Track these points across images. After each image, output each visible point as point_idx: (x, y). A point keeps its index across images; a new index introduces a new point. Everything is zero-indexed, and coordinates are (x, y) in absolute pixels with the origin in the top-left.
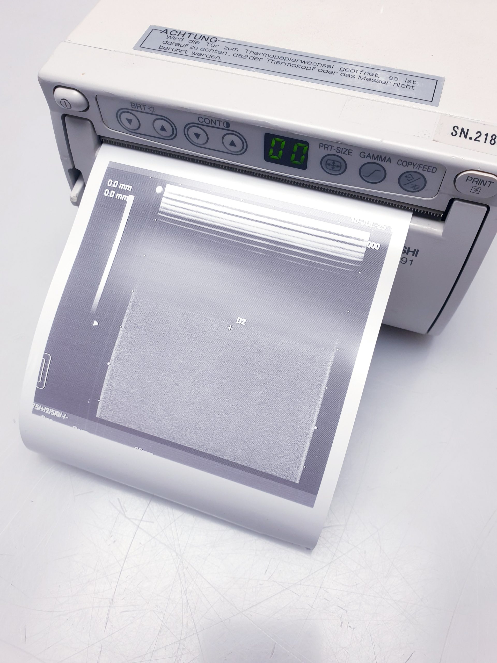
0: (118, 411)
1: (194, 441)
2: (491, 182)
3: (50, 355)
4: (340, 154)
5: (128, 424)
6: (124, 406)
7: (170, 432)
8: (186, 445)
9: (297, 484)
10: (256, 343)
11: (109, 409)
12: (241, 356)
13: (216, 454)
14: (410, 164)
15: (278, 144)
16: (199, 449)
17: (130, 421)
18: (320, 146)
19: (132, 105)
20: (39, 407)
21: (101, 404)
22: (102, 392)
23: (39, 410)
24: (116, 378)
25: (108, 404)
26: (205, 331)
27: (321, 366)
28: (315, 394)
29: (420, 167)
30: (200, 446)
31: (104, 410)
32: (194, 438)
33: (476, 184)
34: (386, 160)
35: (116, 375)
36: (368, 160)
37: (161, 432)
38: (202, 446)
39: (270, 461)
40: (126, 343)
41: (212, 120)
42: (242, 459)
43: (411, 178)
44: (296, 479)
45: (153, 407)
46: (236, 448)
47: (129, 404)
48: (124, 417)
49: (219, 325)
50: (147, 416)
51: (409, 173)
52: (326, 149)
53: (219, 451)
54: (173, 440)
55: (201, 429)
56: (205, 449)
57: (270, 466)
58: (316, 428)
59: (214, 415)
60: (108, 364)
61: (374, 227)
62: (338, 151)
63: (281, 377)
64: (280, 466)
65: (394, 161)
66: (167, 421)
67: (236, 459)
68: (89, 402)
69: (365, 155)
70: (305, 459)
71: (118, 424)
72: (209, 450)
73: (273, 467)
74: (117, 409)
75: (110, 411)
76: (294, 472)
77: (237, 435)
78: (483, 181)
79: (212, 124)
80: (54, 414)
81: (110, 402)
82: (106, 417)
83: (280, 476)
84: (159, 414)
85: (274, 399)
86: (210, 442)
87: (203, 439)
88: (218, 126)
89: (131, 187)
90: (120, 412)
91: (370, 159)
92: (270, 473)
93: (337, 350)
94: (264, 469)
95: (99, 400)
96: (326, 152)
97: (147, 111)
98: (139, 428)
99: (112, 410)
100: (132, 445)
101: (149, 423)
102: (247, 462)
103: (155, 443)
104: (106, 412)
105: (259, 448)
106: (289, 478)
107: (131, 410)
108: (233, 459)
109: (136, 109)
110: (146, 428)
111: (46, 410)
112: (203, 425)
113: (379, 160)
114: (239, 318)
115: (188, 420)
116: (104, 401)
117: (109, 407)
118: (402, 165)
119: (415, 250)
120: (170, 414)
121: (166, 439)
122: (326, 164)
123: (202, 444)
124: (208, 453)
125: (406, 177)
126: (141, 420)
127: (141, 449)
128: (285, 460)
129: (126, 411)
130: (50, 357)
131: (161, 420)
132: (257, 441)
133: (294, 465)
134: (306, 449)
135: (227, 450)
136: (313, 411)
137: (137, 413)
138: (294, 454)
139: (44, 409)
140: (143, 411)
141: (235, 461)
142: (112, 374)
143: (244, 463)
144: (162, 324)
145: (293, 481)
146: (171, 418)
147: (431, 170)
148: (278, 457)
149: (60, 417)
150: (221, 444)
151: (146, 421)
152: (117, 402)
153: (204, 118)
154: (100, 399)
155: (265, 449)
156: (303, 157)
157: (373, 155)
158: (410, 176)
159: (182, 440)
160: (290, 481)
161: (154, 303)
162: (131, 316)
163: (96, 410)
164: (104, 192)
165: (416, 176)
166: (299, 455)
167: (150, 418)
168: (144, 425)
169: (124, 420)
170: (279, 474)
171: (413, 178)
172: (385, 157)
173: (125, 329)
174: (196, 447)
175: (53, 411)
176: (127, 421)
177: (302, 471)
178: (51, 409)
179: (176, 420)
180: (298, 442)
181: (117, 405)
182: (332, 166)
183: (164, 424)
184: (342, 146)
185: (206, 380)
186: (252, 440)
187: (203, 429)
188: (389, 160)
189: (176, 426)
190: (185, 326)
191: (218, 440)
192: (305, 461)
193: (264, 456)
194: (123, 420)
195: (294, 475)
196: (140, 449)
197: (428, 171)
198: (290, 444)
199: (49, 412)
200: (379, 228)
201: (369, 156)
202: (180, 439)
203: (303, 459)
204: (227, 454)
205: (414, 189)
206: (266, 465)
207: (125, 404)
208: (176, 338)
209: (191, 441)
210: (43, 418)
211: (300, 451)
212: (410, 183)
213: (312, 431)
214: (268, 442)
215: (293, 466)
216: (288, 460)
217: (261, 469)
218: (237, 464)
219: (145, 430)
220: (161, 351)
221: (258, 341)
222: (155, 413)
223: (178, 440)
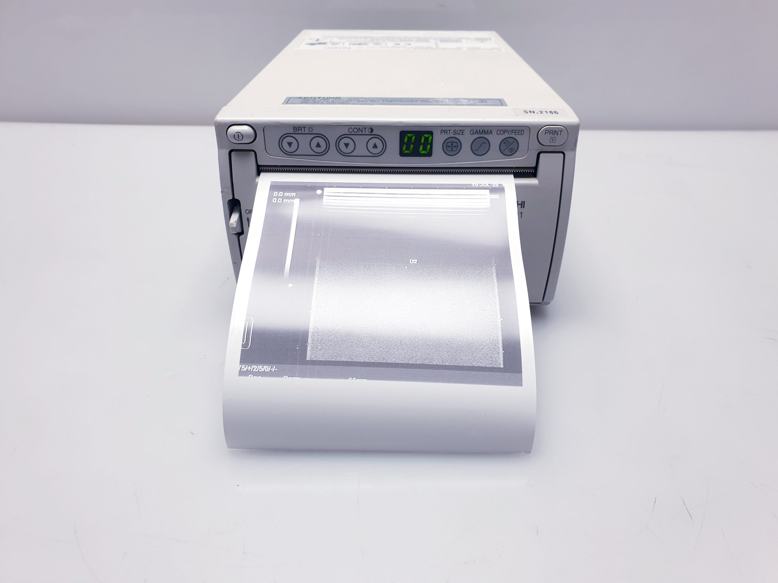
0: (327, 348)
1: (403, 357)
2: (561, 131)
3: (252, 318)
4: (457, 136)
5: (339, 357)
6: (332, 342)
7: (379, 354)
8: (397, 362)
9: (502, 368)
10: (431, 273)
11: (319, 349)
12: (423, 284)
13: (426, 363)
14: (505, 131)
15: (410, 139)
16: (409, 362)
17: (341, 355)
18: (441, 132)
19: (294, 129)
20: (245, 367)
21: (310, 346)
22: (309, 336)
23: (246, 370)
24: (320, 321)
25: (317, 344)
26: (386, 273)
27: (488, 277)
28: (491, 296)
29: (512, 132)
30: (409, 359)
31: (313, 352)
32: (403, 353)
33: (552, 135)
34: (489, 133)
35: (319, 319)
36: (476, 136)
37: (372, 356)
38: (412, 359)
39: (474, 355)
40: (322, 294)
41: (359, 128)
42: (449, 360)
43: (508, 143)
44: (500, 364)
45: (359, 337)
46: (441, 351)
47: (337, 340)
48: (334, 353)
49: (396, 267)
50: (355, 346)
51: (506, 140)
52: (446, 133)
53: (427, 359)
54: (384, 360)
55: (407, 344)
56: (415, 360)
57: (475, 359)
58: (501, 319)
59: (414, 330)
60: (310, 312)
61: (490, 186)
62: (455, 133)
63: (460, 290)
64: (483, 356)
65: (494, 132)
66: (374, 346)
67: (444, 362)
68: (297, 348)
69: (473, 133)
70: (502, 345)
71: (329, 360)
72: (418, 360)
73: (478, 360)
74: (326, 347)
75: (320, 350)
76: (496, 359)
77: (439, 341)
78: (556, 131)
79: (359, 132)
80: (263, 370)
81: (318, 342)
82: (316, 357)
83: (486, 365)
84: (366, 342)
85: (461, 307)
86: (417, 353)
87: (411, 352)
88: (364, 133)
89: (295, 194)
90: (330, 349)
91: (478, 134)
92: (477, 365)
93: (496, 265)
94: (471, 363)
95: (307, 344)
96: (447, 136)
97: (307, 131)
98: (350, 358)
99: (321, 349)
100: (346, 377)
101: (359, 351)
102: (454, 361)
103: (367, 368)
104: (316, 352)
105: (461, 347)
106: (494, 365)
107: (340, 344)
108: (442, 363)
109: (297, 132)
110: (356, 357)
111: (253, 368)
112: (407, 341)
113: (484, 134)
114: (411, 260)
115: (393, 339)
116: (313, 344)
117: (319, 347)
118: (500, 134)
119: (522, 202)
120: (376, 338)
121: (378, 362)
122: (447, 146)
123: (411, 356)
124: (417, 363)
125: (504, 143)
126: (350, 350)
127: (356, 378)
128: (485, 351)
129: (335, 346)
130: (253, 319)
131: (369, 346)
132: (457, 341)
133: (494, 352)
134: (500, 337)
135: (434, 356)
136: (494, 308)
137: (346, 346)
138: (491, 343)
139: (251, 368)
140: (351, 342)
141: (443, 364)
142: (316, 319)
143: (452, 363)
144: (349, 275)
145: (498, 366)
146: (378, 342)
147: (520, 133)
148: (480, 350)
149: (269, 371)
150: (427, 352)
151: (355, 350)
152: (325, 340)
153: (353, 129)
154: (308, 342)
155: (467, 346)
156: (429, 146)
157: (480, 131)
158: (507, 142)
159: (392, 358)
160: (496, 367)
161: (337, 263)
162: (321, 275)
163: (306, 353)
164: (272, 200)
165: (511, 141)
166: (496, 343)
167: (359, 347)
168: (354, 354)
169: (335, 355)
170: (484, 364)
171: (509, 143)
172: (488, 131)
173: (318, 285)
174: (406, 361)
175: (260, 367)
176: (338, 355)
177: (503, 356)
178: (258, 366)
179: (383, 342)
180: (491, 333)
181: (325, 343)
182: (451, 148)
183: (373, 348)
184: (457, 129)
185: (399, 306)
186: (453, 341)
187: (409, 343)
188: (491, 132)
189: (384, 347)
190: (369, 273)
191: (424, 349)
192: (502, 347)
193: (467, 352)
194: (333, 356)
195: (498, 361)
196: (354, 378)
197: (518, 134)
198: (485, 337)
199: (257, 369)
200: (494, 186)
201: (476, 132)
202: (390, 358)
203: (500, 345)
204: (435, 359)
205: (511, 153)
206: (471, 359)
207: (333, 341)
208: (364, 282)
209: (400, 357)
210: (251, 378)
211: (495, 339)
212: (508, 147)
213: (500, 323)
214: (467, 340)
215: (494, 354)
216: (488, 350)
217: (468, 364)
218: (446, 366)
219: (356, 358)
220: (355, 294)
221: (432, 271)
222: (362, 341)
223: (389, 359)
